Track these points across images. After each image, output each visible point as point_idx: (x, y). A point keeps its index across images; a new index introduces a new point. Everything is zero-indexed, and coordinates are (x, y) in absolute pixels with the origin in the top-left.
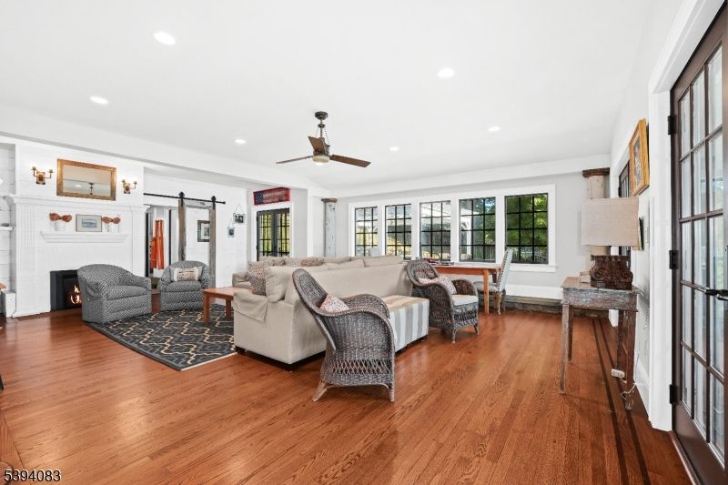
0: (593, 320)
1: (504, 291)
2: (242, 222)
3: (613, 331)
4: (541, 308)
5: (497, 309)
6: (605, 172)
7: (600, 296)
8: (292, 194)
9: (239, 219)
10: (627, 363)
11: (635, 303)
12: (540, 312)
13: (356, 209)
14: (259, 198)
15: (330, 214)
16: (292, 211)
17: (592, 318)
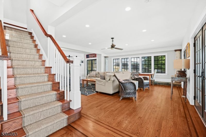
0: (177, 87)
1: (154, 80)
2: (83, 62)
3: (182, 89)
4: (164, 84)
5: (152, 84)
6: (181, 50)
7: (179, 79)
8: (97, 56)
9: (82, 62)
10: (185, 94)
11: (187, 80)
12: (163, 85)
13: (113, 59)
14: (88, 56)
15: (107, 60)
16: (97, 60)
17: (177, 86)
